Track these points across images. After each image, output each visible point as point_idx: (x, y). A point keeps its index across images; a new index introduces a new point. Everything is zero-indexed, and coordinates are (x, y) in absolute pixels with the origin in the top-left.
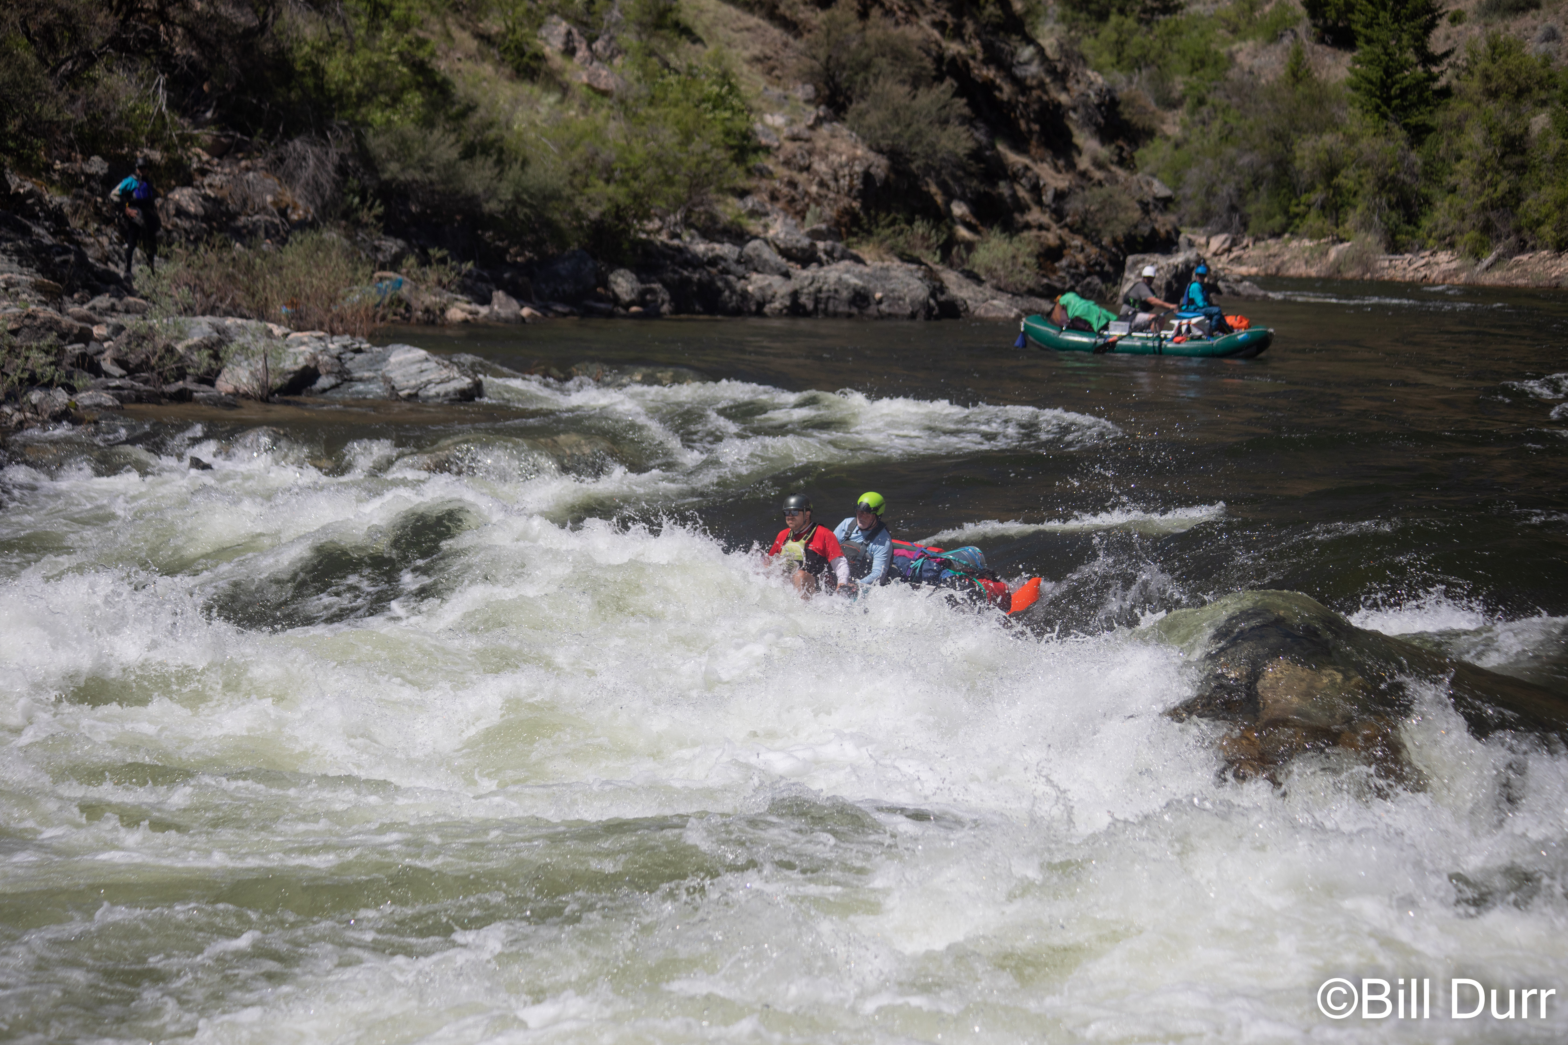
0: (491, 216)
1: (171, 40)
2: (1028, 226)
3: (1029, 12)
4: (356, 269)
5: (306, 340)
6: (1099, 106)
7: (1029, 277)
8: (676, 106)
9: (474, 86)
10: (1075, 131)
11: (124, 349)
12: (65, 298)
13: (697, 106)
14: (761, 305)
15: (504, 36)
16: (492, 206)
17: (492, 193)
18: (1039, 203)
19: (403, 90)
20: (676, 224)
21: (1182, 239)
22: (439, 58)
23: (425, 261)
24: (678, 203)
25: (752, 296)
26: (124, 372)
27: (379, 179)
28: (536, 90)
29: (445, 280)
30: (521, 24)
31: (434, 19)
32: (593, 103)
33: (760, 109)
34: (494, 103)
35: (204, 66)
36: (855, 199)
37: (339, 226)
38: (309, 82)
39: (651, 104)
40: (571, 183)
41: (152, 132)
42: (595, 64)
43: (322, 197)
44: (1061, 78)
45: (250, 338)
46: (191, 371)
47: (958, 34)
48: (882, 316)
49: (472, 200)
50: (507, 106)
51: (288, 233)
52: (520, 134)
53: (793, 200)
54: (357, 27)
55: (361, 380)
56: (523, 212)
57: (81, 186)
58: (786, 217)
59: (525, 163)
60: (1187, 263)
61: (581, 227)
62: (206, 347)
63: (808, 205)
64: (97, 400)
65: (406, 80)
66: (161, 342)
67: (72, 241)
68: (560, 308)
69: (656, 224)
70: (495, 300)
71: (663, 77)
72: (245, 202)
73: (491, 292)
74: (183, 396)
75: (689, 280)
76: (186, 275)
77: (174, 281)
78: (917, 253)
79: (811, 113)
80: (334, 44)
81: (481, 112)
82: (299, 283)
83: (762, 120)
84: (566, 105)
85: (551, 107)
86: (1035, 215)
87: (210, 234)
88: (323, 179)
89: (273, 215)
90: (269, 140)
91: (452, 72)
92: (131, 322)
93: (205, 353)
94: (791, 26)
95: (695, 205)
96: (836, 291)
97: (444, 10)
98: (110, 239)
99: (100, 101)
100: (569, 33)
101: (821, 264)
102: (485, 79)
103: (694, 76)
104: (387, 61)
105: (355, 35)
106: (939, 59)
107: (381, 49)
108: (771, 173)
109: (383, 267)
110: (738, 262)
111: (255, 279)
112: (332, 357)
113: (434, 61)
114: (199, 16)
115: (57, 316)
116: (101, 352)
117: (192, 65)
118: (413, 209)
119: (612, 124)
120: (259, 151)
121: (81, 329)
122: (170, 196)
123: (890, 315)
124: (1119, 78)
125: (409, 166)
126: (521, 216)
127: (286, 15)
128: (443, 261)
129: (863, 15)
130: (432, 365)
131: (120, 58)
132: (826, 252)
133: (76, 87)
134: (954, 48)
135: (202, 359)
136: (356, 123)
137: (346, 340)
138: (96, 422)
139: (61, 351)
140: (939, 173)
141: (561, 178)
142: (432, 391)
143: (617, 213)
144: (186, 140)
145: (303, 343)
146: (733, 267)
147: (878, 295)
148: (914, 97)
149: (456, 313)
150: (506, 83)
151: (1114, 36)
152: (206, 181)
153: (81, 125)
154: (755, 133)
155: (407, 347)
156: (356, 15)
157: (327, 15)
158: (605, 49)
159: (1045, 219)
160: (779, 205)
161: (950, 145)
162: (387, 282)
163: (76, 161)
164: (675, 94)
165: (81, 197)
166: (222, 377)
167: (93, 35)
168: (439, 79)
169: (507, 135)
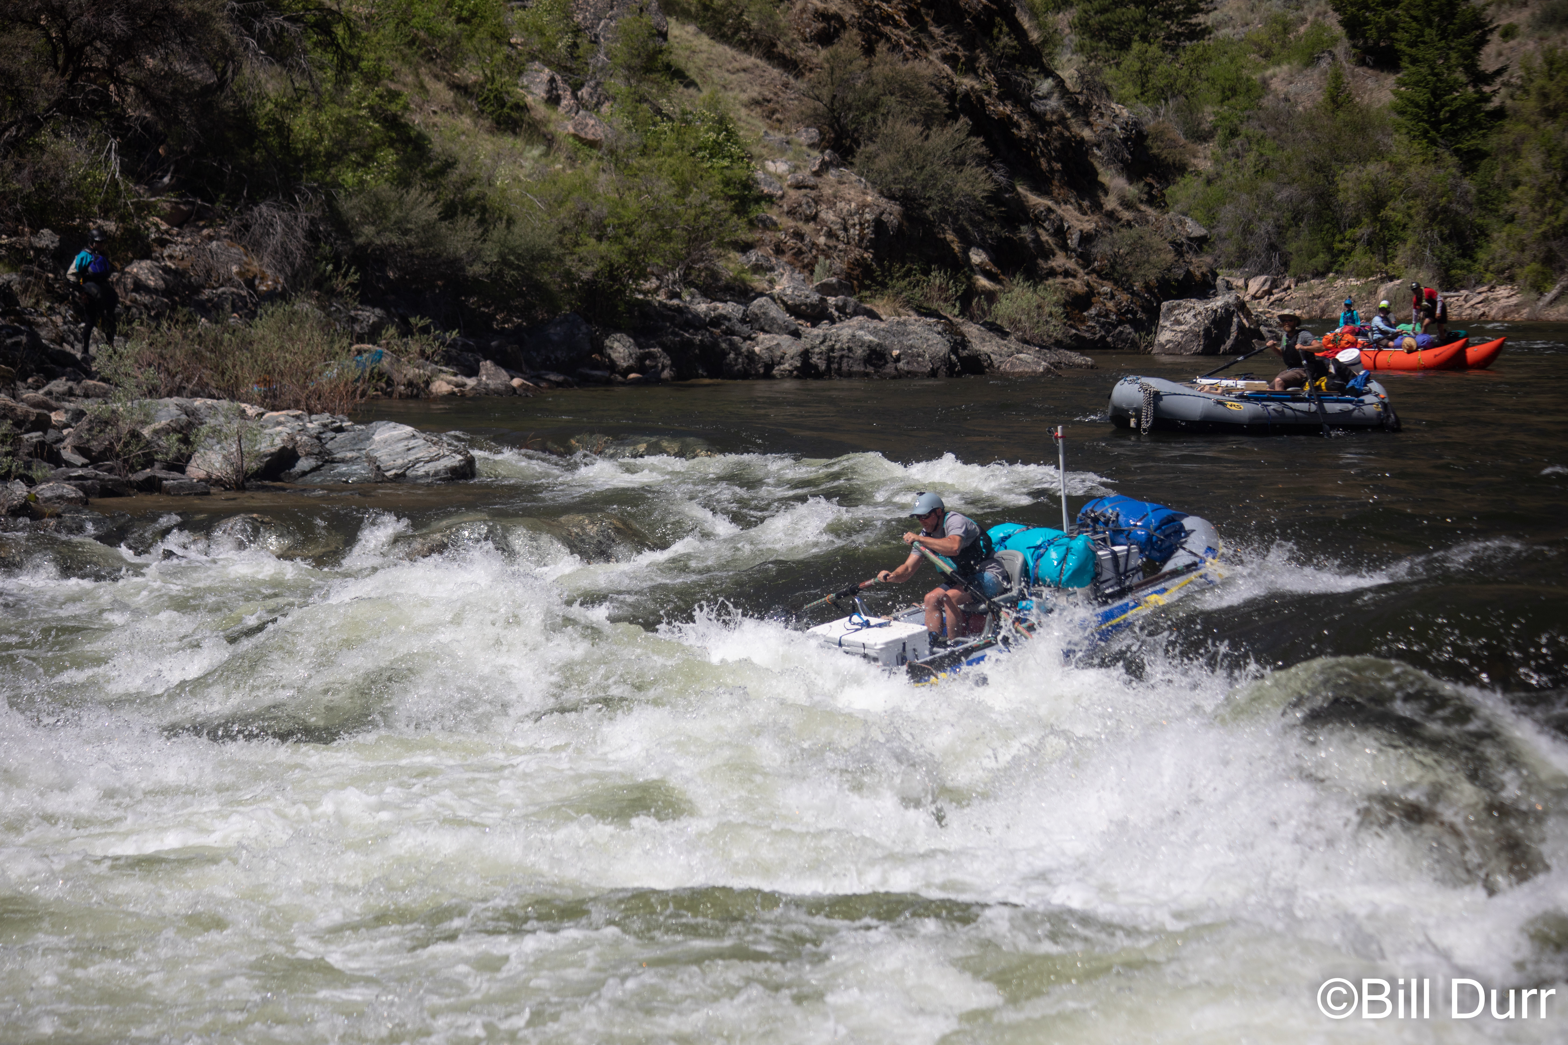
0: (476, 280)
1: (123, 100)
2: (1052, 273)
3: (1045, 42)
4: (332, 342)
5: (282, 419)
6: (1125, 141)
7: (1056, 329)
8: (670, 155)
9: (453, 140)
10: (1101, 170)
11: (86, 436)
12: (19, 383)
13: (693, 155)
14: (769, 367)
15: (482, 86)
16: (477, 269)
17: (475, 255)
18: (1064, 247)
19: (375, 147)
20: (674, 283)
21: (1219, 281)
22: (413, 111)
23: (406, 331)
24: (677, 259)
25: (760, 357)
26: (86, 461)
27: (353, 243)
28: (519, 143)
29: (429, 350)
30: (500, 72)
31: (405, 69)
32: (581, 155)
33: (761, 156)
34: (474, 158)
35: (160, 128)
36: (866, 249)
37: (311, 296)
38: (273, 141)
39: (643, 154)
40: (560, 242)
41: (105, 201)
42: (581, 112)
43: (292, 265)
44: (1083, 111)
45: (222, 419)
46: (160, 457)
47: (970, 68)
48: (900, 375)
49: (455, 263)
50: (488, 161)
51: (256, 305)
52: (504, 190)
53: (800, 252)
54: (323, 81)
55: (343, 461)
56: (510, 275)
57: (30, 262)
58: (793, 271)
59: (510, 222)
60: (1226, 307)
61: (572, 289)
62: (175, 430)
63: (816, 257)
64: (59, 492)
65: (378, 136)
66: (125, 427)
67: (23, 322)
68: (553, 377)
69: (654, 283)
70: (483, 371)
71: (655, 124)
72: (208, 273)
73: (478, 362)
74: (152, 486)
75: (690, 343)
76: (149, 354)
77: (136, 361)
78: (934, 306)
79: (816, 158)
80: (299, 100)
81: (461, 168)
82: (272, 359)
83: (763, 167)
84: (551, 158)
85: (536, 161)
86: (1060, 261)
87: (174, 309)
88: (292, 246)
89: (239, 286)
90: (233, 206)
91: (427, 126)
92: (91, 406)
93: (174, 437)
94: (790, 65)
95: (694, 262)
96: (850, 349)
97: (416, 59)
98: (64, 318)
99: (48, 168)
100: (552, 80)
101: (833, 321)
102: (463, 133)
103: (688, 123)
104: (358, 116)
105: (322, 89)
106: (952, 96)
107: (350, 104)
108: (775, 224)
109: (360, 339)
110: (743, 321)
111: (224, 356)
112: (311, 436)
113: (407, 115)
114: (152, 74)
115: (11, 403)
116: (62, 440)
117: (146, 126)
118: (391, 274)
119: (603, 177)
120: (222, 218)
121: (38, 415)
122: (127, 269)
123: (909, 372)
124: (1144, 111)
125: (386, 229)
126: (508, 280)
127: (247, 71)
128: (425, 330)
129: (869, 50)
130: (421, 442)
131: (68, 122)
132: (838, 308)
133: (22, 156)
134: (967, 83)
135: (171, 445)
136: (327, 184)
137: (326, 418)
138: (59, 516)
139: (17, 441)
140: (956, 219)
141: (550, 237)
142: (421, 470)
143: (611, 272)
144: (143, 209)
145: (279, 424)
146: (738, 327)
147: (895, 352)
148: (927, 137)
149: (442, 386)
150: (486, 136)
151: (1137, 65)
152: (166, 253)
153: (28, 196)
154: (757, 182)
155: (392, 424)
156: (322, 67)
157: (291, 68)
158: (591, 95)
159: (1071, 264)
160: (785, 259)
161: (967, 188)
162: (365, 355)
163: (23, 234)
164: (669, 142)
165: (31, 273)
166: (192, 462)
167: (38, 98)
168: (413, 134)
169: (489, 192)
